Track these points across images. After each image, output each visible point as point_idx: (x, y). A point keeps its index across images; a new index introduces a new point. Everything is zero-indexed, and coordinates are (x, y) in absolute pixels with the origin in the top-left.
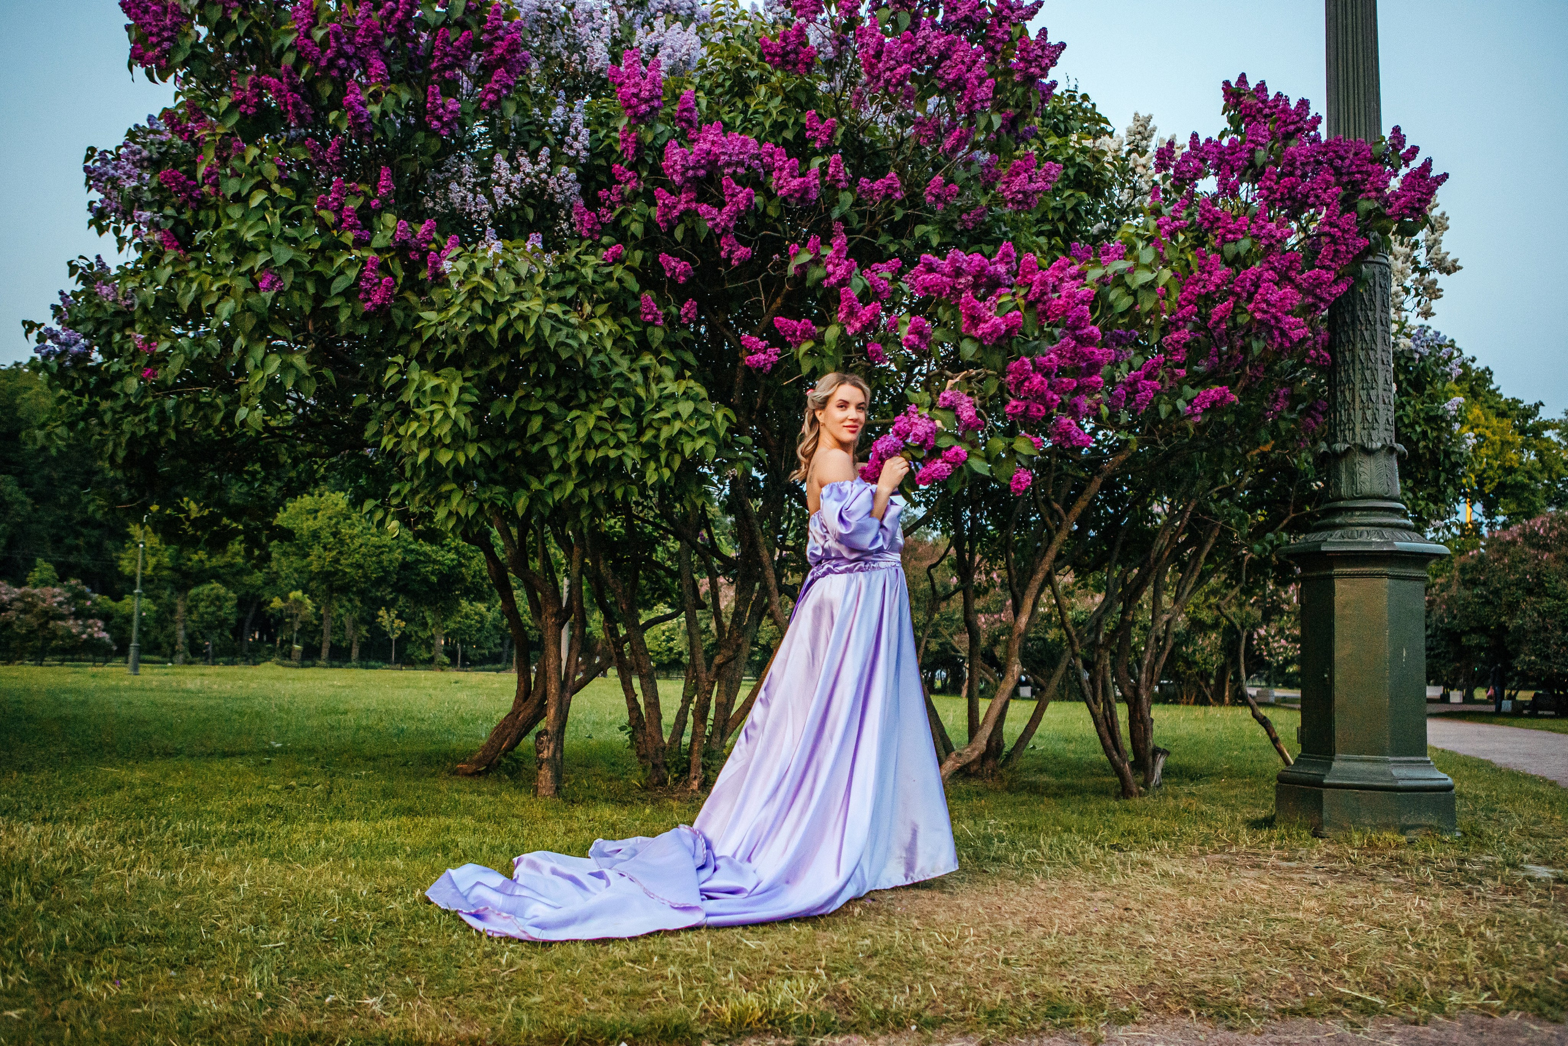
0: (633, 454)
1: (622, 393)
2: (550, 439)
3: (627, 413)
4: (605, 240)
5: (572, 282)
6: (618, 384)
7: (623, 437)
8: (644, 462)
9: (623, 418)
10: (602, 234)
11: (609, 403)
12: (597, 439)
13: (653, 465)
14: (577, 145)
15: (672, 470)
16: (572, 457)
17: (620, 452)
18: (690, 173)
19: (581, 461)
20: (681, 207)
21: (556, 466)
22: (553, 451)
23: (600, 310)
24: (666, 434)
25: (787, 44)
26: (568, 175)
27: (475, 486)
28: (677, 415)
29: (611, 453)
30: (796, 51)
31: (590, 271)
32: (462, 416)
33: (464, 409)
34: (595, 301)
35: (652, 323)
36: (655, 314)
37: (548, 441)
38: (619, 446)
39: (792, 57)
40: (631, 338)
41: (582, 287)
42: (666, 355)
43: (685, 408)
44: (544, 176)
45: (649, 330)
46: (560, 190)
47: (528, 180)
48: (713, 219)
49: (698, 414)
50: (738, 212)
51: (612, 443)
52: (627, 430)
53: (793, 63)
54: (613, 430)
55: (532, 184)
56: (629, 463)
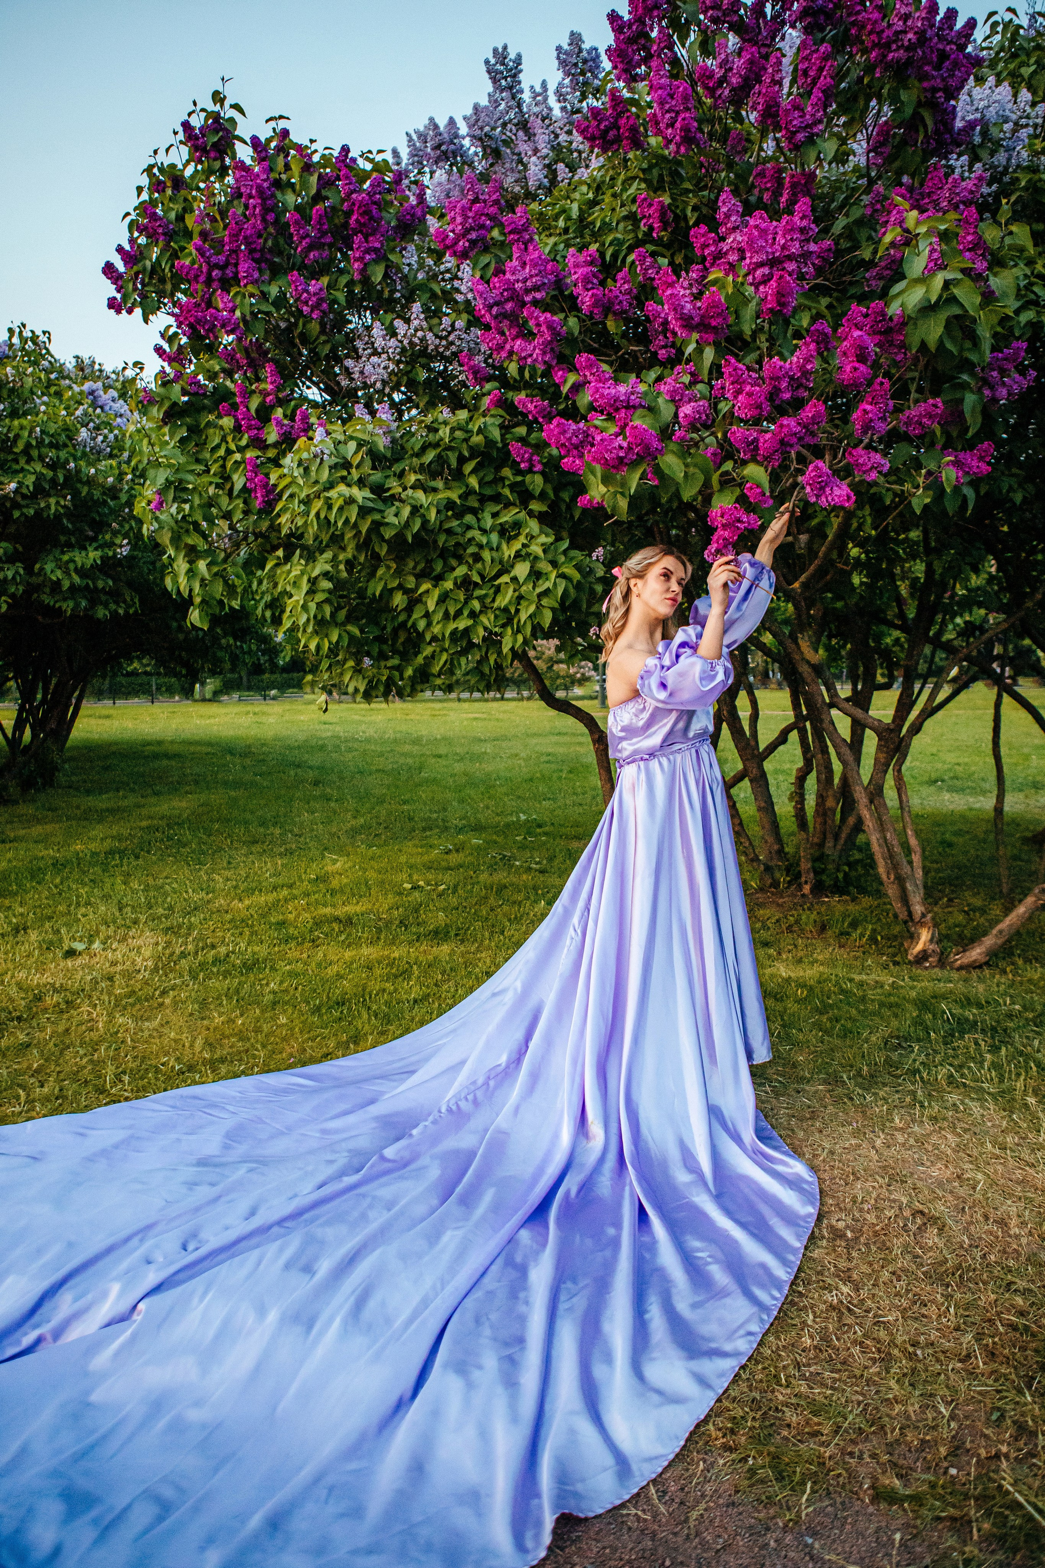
0: (488, 620)
3: (479, 581)
4: (487, 387)
5: (437, 445)
6: (472, 550)
7: (476, 605)
9: (476, 584)
11: (461, 571)
13: (509, 631)
17: (471, 622)
18: (495, 310)
23: (468, 468)
24: (504, 600)
25: (600, 122)
26: (453, 325)
27: (367, 661)
28: (515, 579)
29: (463, 624)
30: (615, 126)
31: (448, 430)
32: (312, 606)
33: (320, 597)
34: (462, 460)
35: (530, 471)
36: (530, 460)
37: (417, 614)
38: (473, 615)
39: (612, 134)
40: (507, 492)
41: (449, 448)
42: (535, 506)
43: (522, 570)
44: (420, 334)
45: (528, 478)
46: (444, 343)
47: (406, 342)
48: (531, 355)
49: (536, 575)
50: (546, 343)
51: (466, 613)
52: (486, 595)
53: (618, 140)
54: (467, 599)
55: (412, 345)
56: (480, 633)
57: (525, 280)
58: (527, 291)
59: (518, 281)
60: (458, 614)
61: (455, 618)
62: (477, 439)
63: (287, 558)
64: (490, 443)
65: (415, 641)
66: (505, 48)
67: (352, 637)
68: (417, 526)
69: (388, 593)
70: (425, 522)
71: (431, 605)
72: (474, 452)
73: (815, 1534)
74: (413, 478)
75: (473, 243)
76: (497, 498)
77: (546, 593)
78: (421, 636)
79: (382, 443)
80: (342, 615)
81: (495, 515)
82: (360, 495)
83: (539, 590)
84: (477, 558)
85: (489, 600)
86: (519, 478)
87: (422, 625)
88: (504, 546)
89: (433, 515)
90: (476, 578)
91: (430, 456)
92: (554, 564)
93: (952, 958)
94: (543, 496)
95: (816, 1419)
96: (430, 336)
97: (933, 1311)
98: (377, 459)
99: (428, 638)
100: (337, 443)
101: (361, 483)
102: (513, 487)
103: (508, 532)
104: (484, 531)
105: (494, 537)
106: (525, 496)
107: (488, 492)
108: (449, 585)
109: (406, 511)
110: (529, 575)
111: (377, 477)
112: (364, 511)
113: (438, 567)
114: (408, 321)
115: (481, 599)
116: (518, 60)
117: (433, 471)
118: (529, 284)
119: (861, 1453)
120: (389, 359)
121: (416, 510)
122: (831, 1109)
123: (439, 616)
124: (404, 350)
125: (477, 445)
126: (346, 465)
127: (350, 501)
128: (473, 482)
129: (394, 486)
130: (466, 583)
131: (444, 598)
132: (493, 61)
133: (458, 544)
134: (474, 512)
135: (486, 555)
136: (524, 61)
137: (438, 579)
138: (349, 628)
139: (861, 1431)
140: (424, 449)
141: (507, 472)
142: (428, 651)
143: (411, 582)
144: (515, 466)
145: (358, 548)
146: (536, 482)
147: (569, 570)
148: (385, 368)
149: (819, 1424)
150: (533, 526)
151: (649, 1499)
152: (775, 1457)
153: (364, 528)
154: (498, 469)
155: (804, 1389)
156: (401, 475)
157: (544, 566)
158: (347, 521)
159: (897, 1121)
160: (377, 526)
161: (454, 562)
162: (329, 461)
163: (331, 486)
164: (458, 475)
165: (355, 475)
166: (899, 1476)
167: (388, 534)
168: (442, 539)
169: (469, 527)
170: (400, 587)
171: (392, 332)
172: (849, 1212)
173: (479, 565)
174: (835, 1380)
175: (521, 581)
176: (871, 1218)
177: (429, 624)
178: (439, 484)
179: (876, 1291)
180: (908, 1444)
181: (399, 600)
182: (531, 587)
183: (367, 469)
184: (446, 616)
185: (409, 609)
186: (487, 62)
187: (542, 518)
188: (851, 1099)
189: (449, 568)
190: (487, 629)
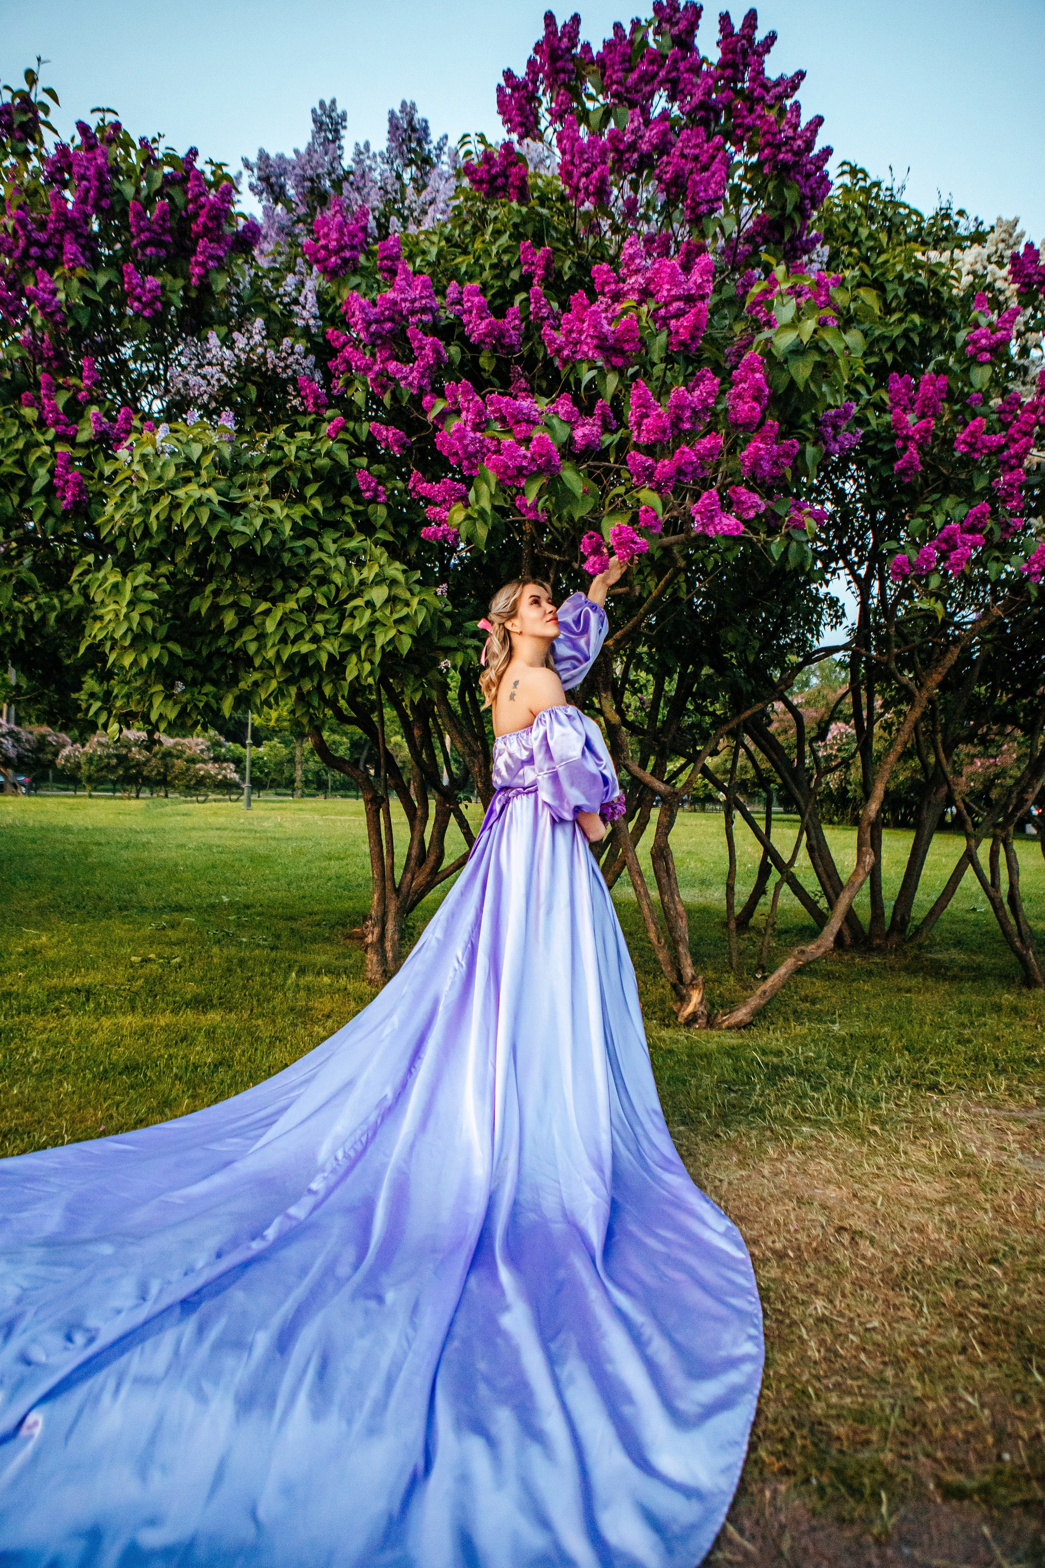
0: (331, 646)
1: (323, 580)
2: (249, 634)
3: (323, 604)
4: (329, 413)
5: (278, 463)
6: (318, 571)
7: (320, 629)
8: (344, 656)
9: (321, 609)
10: (330, 406)
11: (305, 592)
12: (292, 635)
13: (354, 659)
14: (305, 314)
15: (372, 663)
16: (270, 654)
17: (314, 647)
19: (278, 656)
20: (376, 368)
21: (257, 662)
22: (252, 648)
23: (310, 490)
24: (357, 625)
25: (491, 167)
26: (292, 347)
27: (180, 687)
28: (369, 603)
29: (305, 647)
30: (504, 174)
31: (293, 448)
32: (135, 617)
33: (143, 608)
34: (304, 481)
35: (373, 501)
36: (375, 490)
37: (247, 636)
38: (315, 639)
39: (500, 181)
40: (348, 519)
41: (291, 467)
42: (381, 535)
43: (377, 594)
44: (260, 350)
45: (371, 508)
46: (282, 364)
47: (243, 356)
48: (406, 378)
49: (394, 600)
50: (428, 367)
51: (307, 637)
52: (328, 621)
53: (503, 189)
54: (311, 621)
55: (249, 361)
56: (324, 658)
57: (413, 301)
58: (412, 312)
59: (405, 300)
60: (299, 637)
61: (293, 642)
62: (323, 462)
63: (99, 565)
64: (336, 467)
66: (333, 102)
67: (172, 656)
68: (267, 538)
69: (216, 610)
70: (276, 536)
71: (270, 626)
72: (318, 474)
73: (908, 1543)
75: (345, 261)
76: (334, 525)
77: (405, 619)
78: (249, 660)
79: (226, 451)
80: (164, 630)
81: (337, 541)
83: (396, 616)
85: (332, 626)
86: (361, 508)
88: (354, 571)
89: (287, 529)
90: (322, 601)
91: (271, 473)
92: (412, 592)
93: (719, 1019)
94: (389, 528)
95: (862, 1427)
96: (271, 353)
97: (907, 1312)
100: (179, 443)
101: (209, 486)
102: (355, 514)
104: (330, 555)
105: (341, 561)
106: (369, 525)
107: (331, 517)
108: (291, 606)
109: (257, 521)
110: (387, 601)
112: (215, 515)
113: (279, 586)
114: (247, 335)
115: (325, 623)
116: (344, 117)
117: (276, 487)
118: (417, 304)
119: (915, 1454)
120: (223, 371)
121: (268, 521)
122: (703, 1147)
123: (276, 638)
124: (240, 364)
125: (322, 468)
126: (194, 466)
127: (201, 503)
128: (317, 503)
129: (246, 495)
130: (309, 606)
131: (283, 621)
132: (319, 112)
133: (300, 565)
134: (315, 535)
135: (334, 578)
136: (349, 118)
137: (279, 599)
138: (171, 645)
139: (906, 1432)
140: (263, 467)
141: (347, 500)
142: (257, 676)
143: (245, 601)
144: (356, 494)
146: (380, 513)
148: (219, 380)
149: (865, 1432)
150: (382, 554)
151: (730, 1542)
152: (839, 1472)
153: (213, 534)
154: (337, 496)
155: (834, 1399)
156: (243, 487)
157: (401, 594)
158: (195, 523)
159: (771, 1151)
161: (295, 585)
163: (177, 484)
164: (300, 496)
165: (204, 478)
166: (959, 1470)
167: (236, 543)
168: (286, 557)
169: (312, 549)
170: (235, 605)
172: (778, 1234)
173: (324, 588)
174: (860, 1387)
175: (378, 605)
176: (802, 1237)
177: (261, 647)
179: (847, 1301)
180: (954, 1438)
181: (229, 619)
182: (388, 612)
183: (218, 474)
184: (284, 640)
185: (240, 629)
186: (314, 111)
187: (389, 547)
188: (718, 1136)
189: (288, 591)
190: (331, 655)
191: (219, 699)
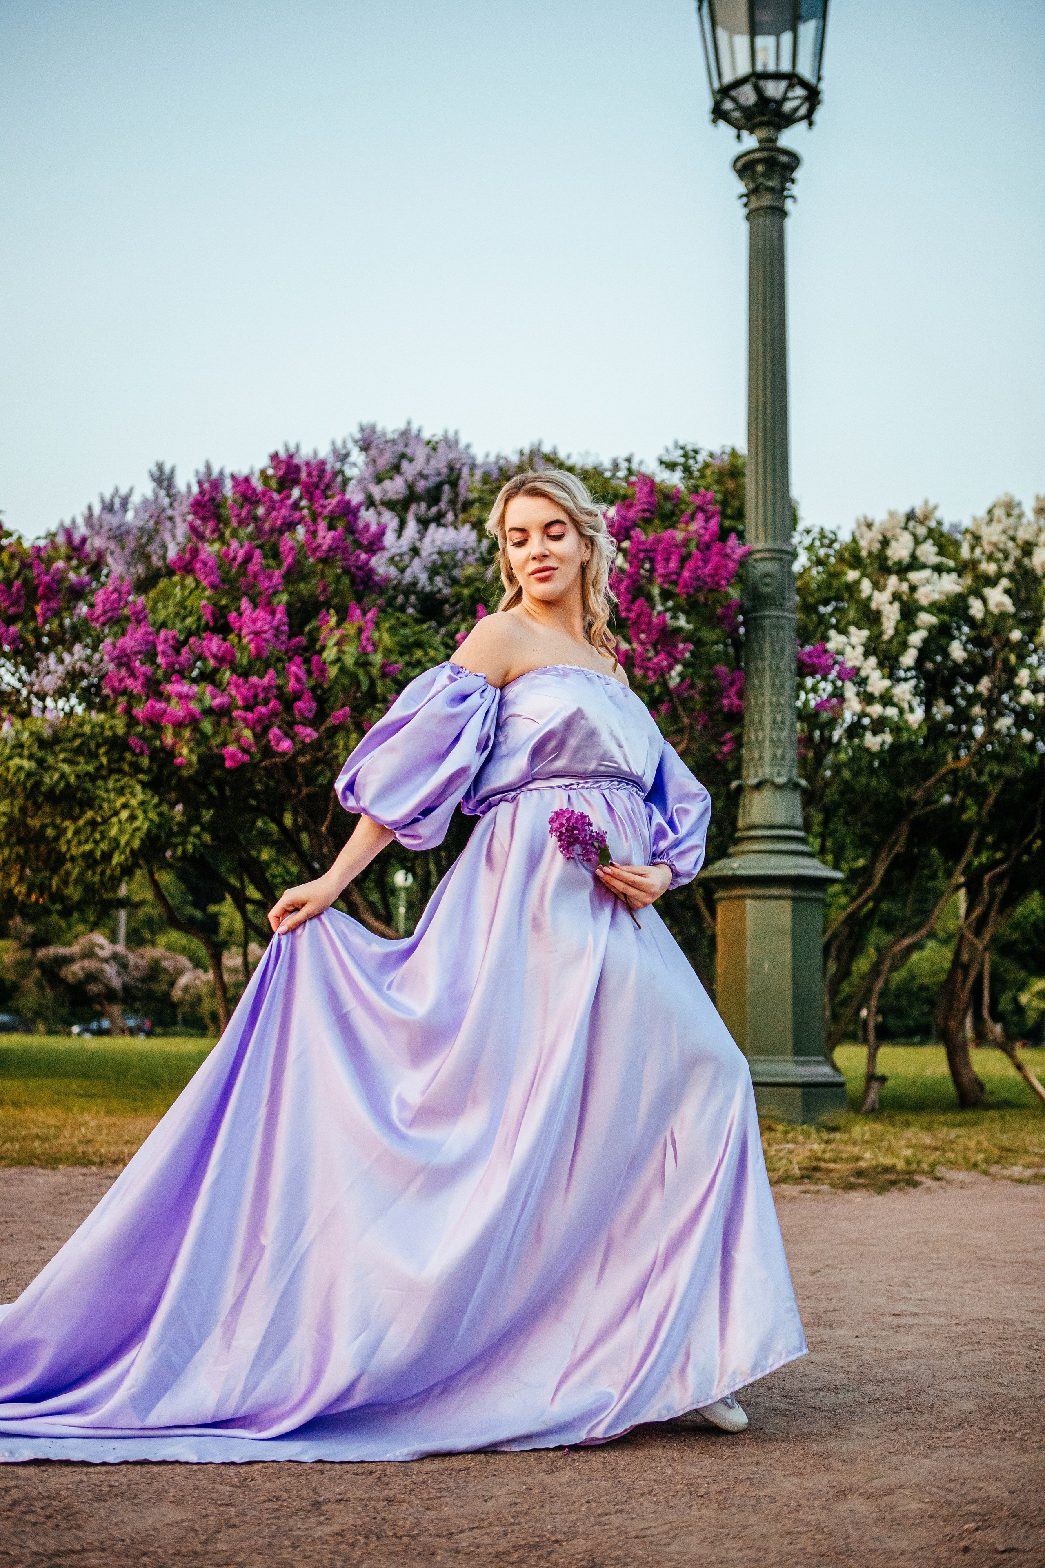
9: (98, 823)
11: (90, 814)
16: (74, 852)
17: (95, 846)
19: (78, 853)
23: (102, 751)
24: (113, 833)
28: (120, 821)
29: (88, 847)
34: (98, 746)
35: (142, 754)
36: (142, 748)
37: (62, 841)
38: (96, 842)
40: (126, 767)
42: (141, 777)
43: (124, 814)
44: (79, 662)
45: (140, 759)
49: (132, 818)
51: (91, 840)
54: (93, 832)
55: (74, 669)
56: (98, 853)
60: (87, 841)
61: (84, 844)
64: (115, 735)
65: (61, 859)
67: (18, 854)
68: (62, 785)
69: (44, 827)
70: (68, 784)
71: (70, 834)
72: (107, 741)
74: (62, 756)
76: (120, 771)
77: (137, 829)
78: (64, 855)
79: (47, 733)
80: (13, 839)
81: (117, 781)
82: (27, 764)
83: (133, 827)
84: (101, 807)
85: (104, 833)
86: (134, 759)
87: (64, 848)
88: (117, 800)
89: (72, 779)
90: (99, 819)
91: (77, 742)
92: (145, 812)
94: (148, 771)
98: (42, 743)
99: (68, 856)
100: (17, 732)
101: (31, 757)
102: (129, 764)
103: (121, 792)
104: (107, 791)
105: (112, 795)
106: (136, 769)
107: (114, 766)
108: (81, 822)
109: (56, 776)
110: (129, 818)
111: (40, 754)
112: (29, 775)
113: (77, 810)
114: (72, 654)
115: (100, 831)
116: (174, 470)
117: (78, 751)
121: (63, 776)
123: (75, 842)
124: (68, 673)
125: (109, 737)
126: (21, 746)
127: (20, 768)
129: (51, 760)
130: (93, 823)
131: (77, 832)
132: (155, 471)
133: (89, 798)
134: (103, 778)
135: (105, 805)
137: (75, 819)
141: (126, 754)
143: (58, 821)
144: (132, 751)
145: (27, 798)
146: (145, 762)
147: (152, 815)
150: (138, 788)
153: (29, 784)
154: (121, 752)
156: (55, 754)
157: (139, 813)
158: (18, 780)
160: (38, 784)
161: (86, 809)
162: (10, 742)
163: (10, 758)
164: (94, 756)
165: (26, 752)
167: (44, 789)
168: (79, 794)
169: (99, 788)
170: (52, 823)
171: (61, 661)
173: (101, 811)
175: (124, 821)
177: (69, 849)
178: (81, 759)
181: (50, 832)
182: (128, 825)
183: (35, 749)
184: (79, 842)
185: (57, 838)
186: (150, 471)
187: (144, 785)
189: (83, 812)
190: (103, 852)
191: (50, 879)
